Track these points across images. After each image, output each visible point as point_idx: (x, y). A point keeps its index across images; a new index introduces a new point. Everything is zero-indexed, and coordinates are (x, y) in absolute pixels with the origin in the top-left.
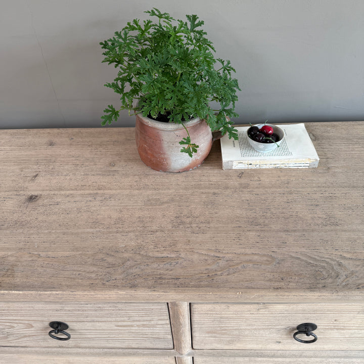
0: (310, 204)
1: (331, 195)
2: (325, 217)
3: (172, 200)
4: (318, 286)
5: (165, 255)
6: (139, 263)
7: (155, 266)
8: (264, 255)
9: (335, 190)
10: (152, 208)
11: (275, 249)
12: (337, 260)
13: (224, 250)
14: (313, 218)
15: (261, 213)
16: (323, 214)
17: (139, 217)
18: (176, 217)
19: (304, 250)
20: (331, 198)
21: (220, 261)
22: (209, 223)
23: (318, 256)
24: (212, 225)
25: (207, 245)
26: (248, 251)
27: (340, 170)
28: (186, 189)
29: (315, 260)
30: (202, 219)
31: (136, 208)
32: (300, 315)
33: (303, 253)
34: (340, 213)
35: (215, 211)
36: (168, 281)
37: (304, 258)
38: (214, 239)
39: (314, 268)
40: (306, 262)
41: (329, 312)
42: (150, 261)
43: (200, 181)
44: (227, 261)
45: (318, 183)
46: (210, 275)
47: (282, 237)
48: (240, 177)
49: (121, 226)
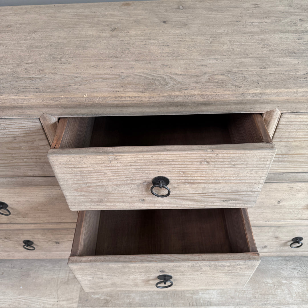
0: (162, 45)
1: (181, 39)
2: (171, 52)
3: (51, 45)
4: (149, 90)
5: (33, 76)
6: (10, 81)
7: (23, 82)
8: (114, 74)
9: (186, 37)
10: (33, 50)
11: (123, 71)
12: (170, 75)
13: (82, 72)
14: (160, 53)
15: (121, 51)
16: (171, 50)
17: (20, 56)
18: (50, 55)
19: (147, 71)
20: (180, 41)
21: (76, 78)
22: (76, 57)
23: (156, 74)
24: (78, 59)
25: (69, 70)
26: (102, 72)
27: (195, 26)
28: (65, 39)
29: (153, 76)
30: (71, 55)
31: (19, 51)
32: (150, 167)
33: (145, 72)
34: (184, 49)
35: (84, 50)
36: (30, 90)
37: (144, 75)
38: (77, 66)
39: (150, 80)
40: (145, 77)
41: (174, 163)
42: (20, 79)
43: (79, 34)
44: (82, 78)
45: (174, 33)
46: (65, 86)
47: (132, 64)
48: (113, 31)
49: (3, 61)
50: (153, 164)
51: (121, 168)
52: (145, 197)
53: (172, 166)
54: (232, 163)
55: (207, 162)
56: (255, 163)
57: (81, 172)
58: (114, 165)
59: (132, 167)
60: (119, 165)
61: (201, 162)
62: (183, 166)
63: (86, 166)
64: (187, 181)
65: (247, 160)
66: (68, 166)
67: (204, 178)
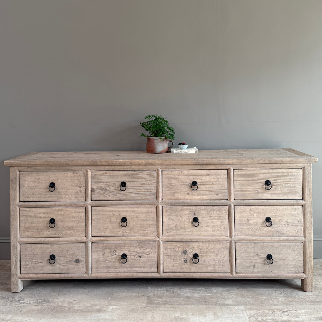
50: (192, 175)
51: (183, 176)
52: (189, 192)
53: (198, 176)
54: (216, 175)
55: (208, 174)
56: (223, 175)
57: (170, 178)
58: (181, 175)
59: (186, 176)
60: (182, 175)
61: (206, 174)
62: (201, 176)
63: (172, 175)
64: (203, 184)
65: (220, 174)
66: (167, 175)
67: (208, 182)
